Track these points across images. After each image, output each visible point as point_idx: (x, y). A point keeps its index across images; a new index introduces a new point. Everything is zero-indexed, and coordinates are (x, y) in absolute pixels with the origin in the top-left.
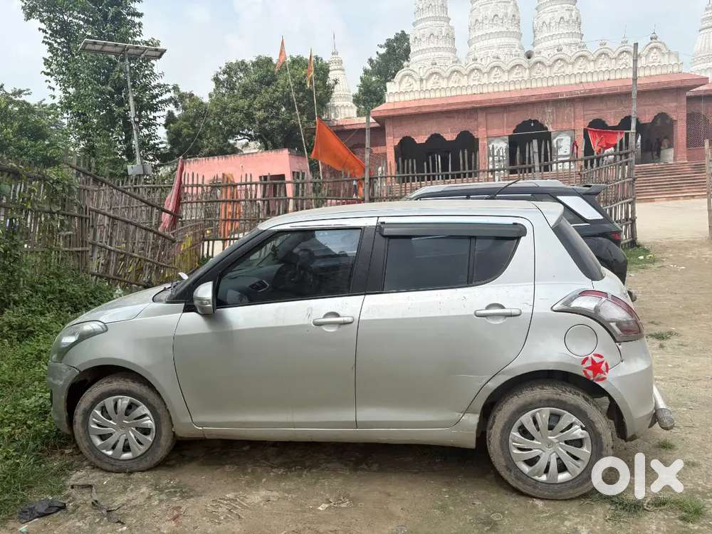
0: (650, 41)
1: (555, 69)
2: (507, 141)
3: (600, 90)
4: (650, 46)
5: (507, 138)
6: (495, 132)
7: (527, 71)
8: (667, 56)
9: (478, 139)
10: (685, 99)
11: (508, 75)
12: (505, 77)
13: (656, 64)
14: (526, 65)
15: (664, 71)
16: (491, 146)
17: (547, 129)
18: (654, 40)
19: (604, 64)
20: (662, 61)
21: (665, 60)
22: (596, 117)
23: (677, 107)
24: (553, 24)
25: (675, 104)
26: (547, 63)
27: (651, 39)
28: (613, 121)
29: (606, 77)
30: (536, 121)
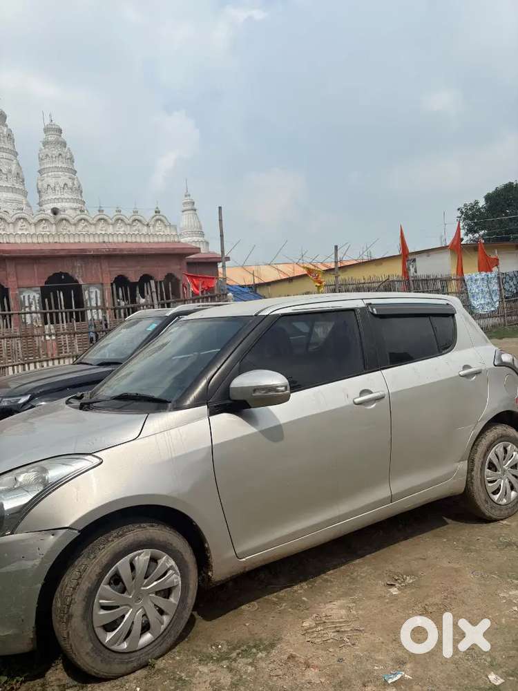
0: (154, 214)
1: (80, 228)
2: (40, 292)
3: (121, 250)
4: (155, 218)
5: (39, 289)
6: (27, 283)
7: (54, 226)
8: (168, 228)
9: (7, 289)
10: (185, 264)
11: (35, 228)
12: (32, 230)
13: (162, 234)
14: (53, 221)
15: (168, 240)
16: (22, 296)
17: (77, 281)
18: (157, 214)
19: (121, 229)
20: (165, 231)
21: (168, 231)
22: (120, 273)
23: (180, 269)
24: (58, 189)
25: (179, 267)
26: (72, 221)
27: (156, 212)
28: (134, 277)
29: (125, 240)
30: (66, 274)
